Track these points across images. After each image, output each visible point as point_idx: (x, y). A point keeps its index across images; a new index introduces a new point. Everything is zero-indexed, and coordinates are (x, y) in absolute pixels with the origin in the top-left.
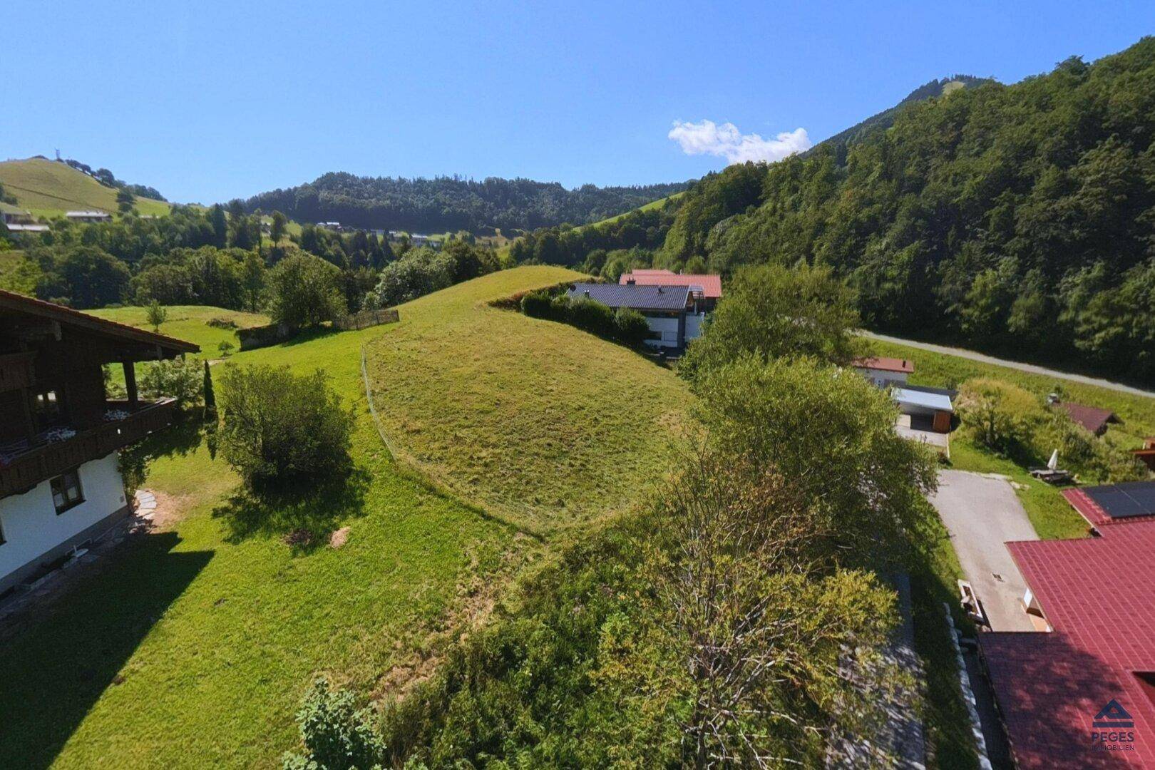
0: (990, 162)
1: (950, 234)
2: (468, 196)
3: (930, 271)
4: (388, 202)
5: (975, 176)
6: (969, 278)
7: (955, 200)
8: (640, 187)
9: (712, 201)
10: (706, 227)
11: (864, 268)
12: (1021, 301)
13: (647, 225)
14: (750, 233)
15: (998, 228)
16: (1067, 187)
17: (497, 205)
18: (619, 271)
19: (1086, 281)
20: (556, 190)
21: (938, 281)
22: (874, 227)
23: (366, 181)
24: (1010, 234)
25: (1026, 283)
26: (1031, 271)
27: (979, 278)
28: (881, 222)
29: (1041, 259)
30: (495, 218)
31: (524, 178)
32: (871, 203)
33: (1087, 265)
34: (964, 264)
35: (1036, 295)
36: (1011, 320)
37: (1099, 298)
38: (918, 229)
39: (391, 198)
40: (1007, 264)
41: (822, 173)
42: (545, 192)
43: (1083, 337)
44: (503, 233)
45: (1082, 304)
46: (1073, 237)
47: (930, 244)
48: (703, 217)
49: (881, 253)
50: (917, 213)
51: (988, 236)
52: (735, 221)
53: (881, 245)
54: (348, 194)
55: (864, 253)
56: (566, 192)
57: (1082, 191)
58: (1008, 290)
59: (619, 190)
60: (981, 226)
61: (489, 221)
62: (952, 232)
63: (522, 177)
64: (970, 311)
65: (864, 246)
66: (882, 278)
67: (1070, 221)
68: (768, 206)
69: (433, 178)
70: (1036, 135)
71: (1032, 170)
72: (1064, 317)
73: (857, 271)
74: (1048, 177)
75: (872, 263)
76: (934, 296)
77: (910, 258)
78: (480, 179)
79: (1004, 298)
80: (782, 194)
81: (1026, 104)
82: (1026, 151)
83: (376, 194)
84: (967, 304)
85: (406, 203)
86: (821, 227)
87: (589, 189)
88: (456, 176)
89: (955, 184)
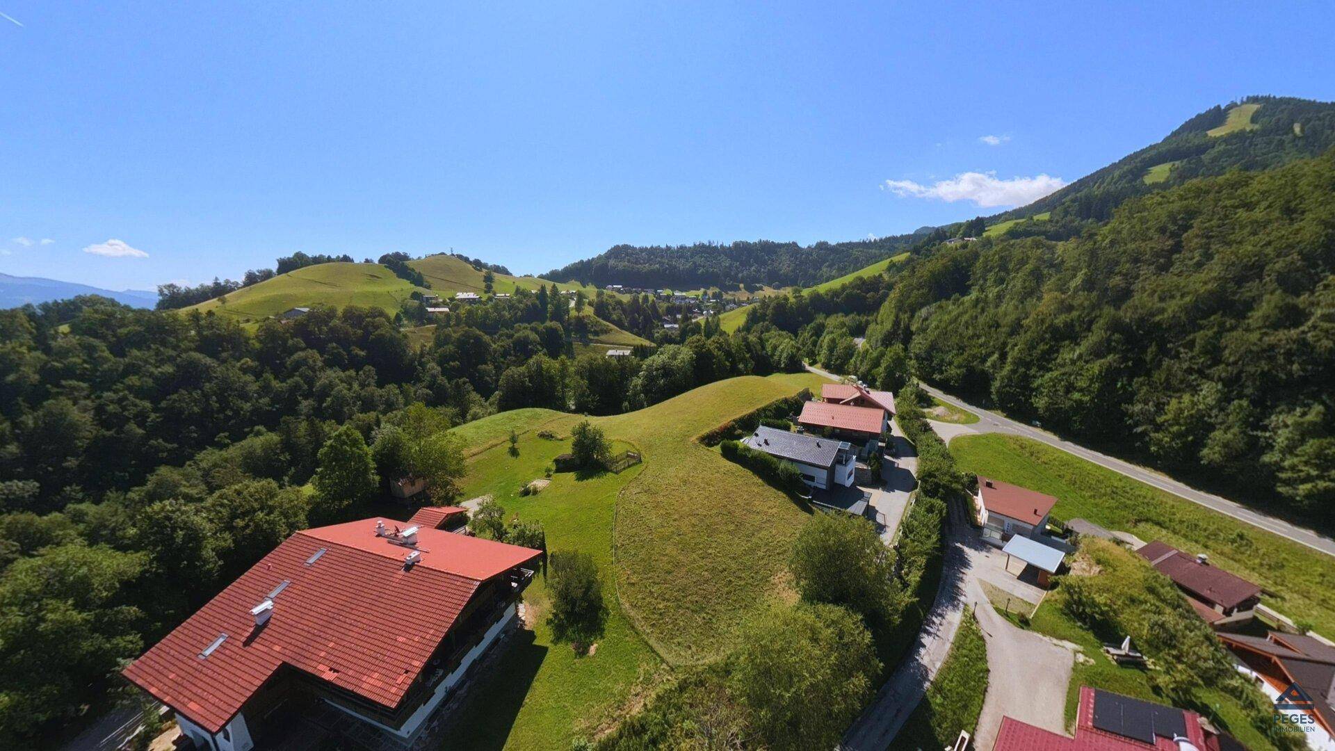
0: (1202, 282)
1: (1149, 350)
2: (719, 258)
3: (1123, 387)
4: (657, 266)
5: (1182, 296)
6: (1165, 400)
7: (1157, 318)
8: (870, 241)
9: (920, 287)
10: (913, 311)
11: (1055, 373)
12: (1217, 434)
13: (868, 291)
14: (951, 323)
15: (1205, 352)
16: (1293, 316)
17: (742, 264)
18: (832, 346)
19: (1298, 425)
20: (793, 248)
21: (1130, 399)
22: (1070, 334)
23: (642, 250)
24: (1217, 361)
25: (1228, 415)
26: (1236, 402)
27: (1174, 402)
28: (1077, 329)
29: (1249, 391)
30: (740, 275)
31: (765, 240)
32: (1070, 308)
33: (1305, 405)
34: (1161, 384)
35: (1235, 430)
36: (1205, 451)
37: (1311, 446)
38: (1113, 344)
39: (659, 262)
40: (1209, 392)
41: (1029, 267)
42: (783, 250)
43: (1287, 482)
44: (746, 288)
45: (1290, 449)
46: (1290, 374)
47: (1124, 359)
48: (912, 300)
49: (1073, 362)
50: (1116, 326)
51: (1192, 358)
52: (940, 307)
53: (1074, 354)
54: (629, 261)
55: (1056, 359)
56: (801, 249)
57: (1310, 323)
58: (1206, 418)
59: (850, 245)
60: (1185, 346)
61: (735, 279)
62: (1153, 349)
63: (764, 239)
64: (1159, 435)
65: (1058, 351)
66: (1070, 388)
67: (1289, 355)
68: (974, 295)
69: (692, 245)
70: (1269, 250)
71: (1255, 293)
72: (1267, 458)
73: (1048, 376)
74: (1269, 303)
75: (1063, 370)
76: (1125, 414)
77: (1100, 372)
78: (728, 243)
79: (1200, 427)
80: (988, 283)
81: (1269, 206)
82: (1254, 269)
83: (649, 260)
84: (1158, 427)
85: (670, 265)
86: (1016, 328)
87: (822, 246)
88: (710, 242)
89: (1162, 299)
